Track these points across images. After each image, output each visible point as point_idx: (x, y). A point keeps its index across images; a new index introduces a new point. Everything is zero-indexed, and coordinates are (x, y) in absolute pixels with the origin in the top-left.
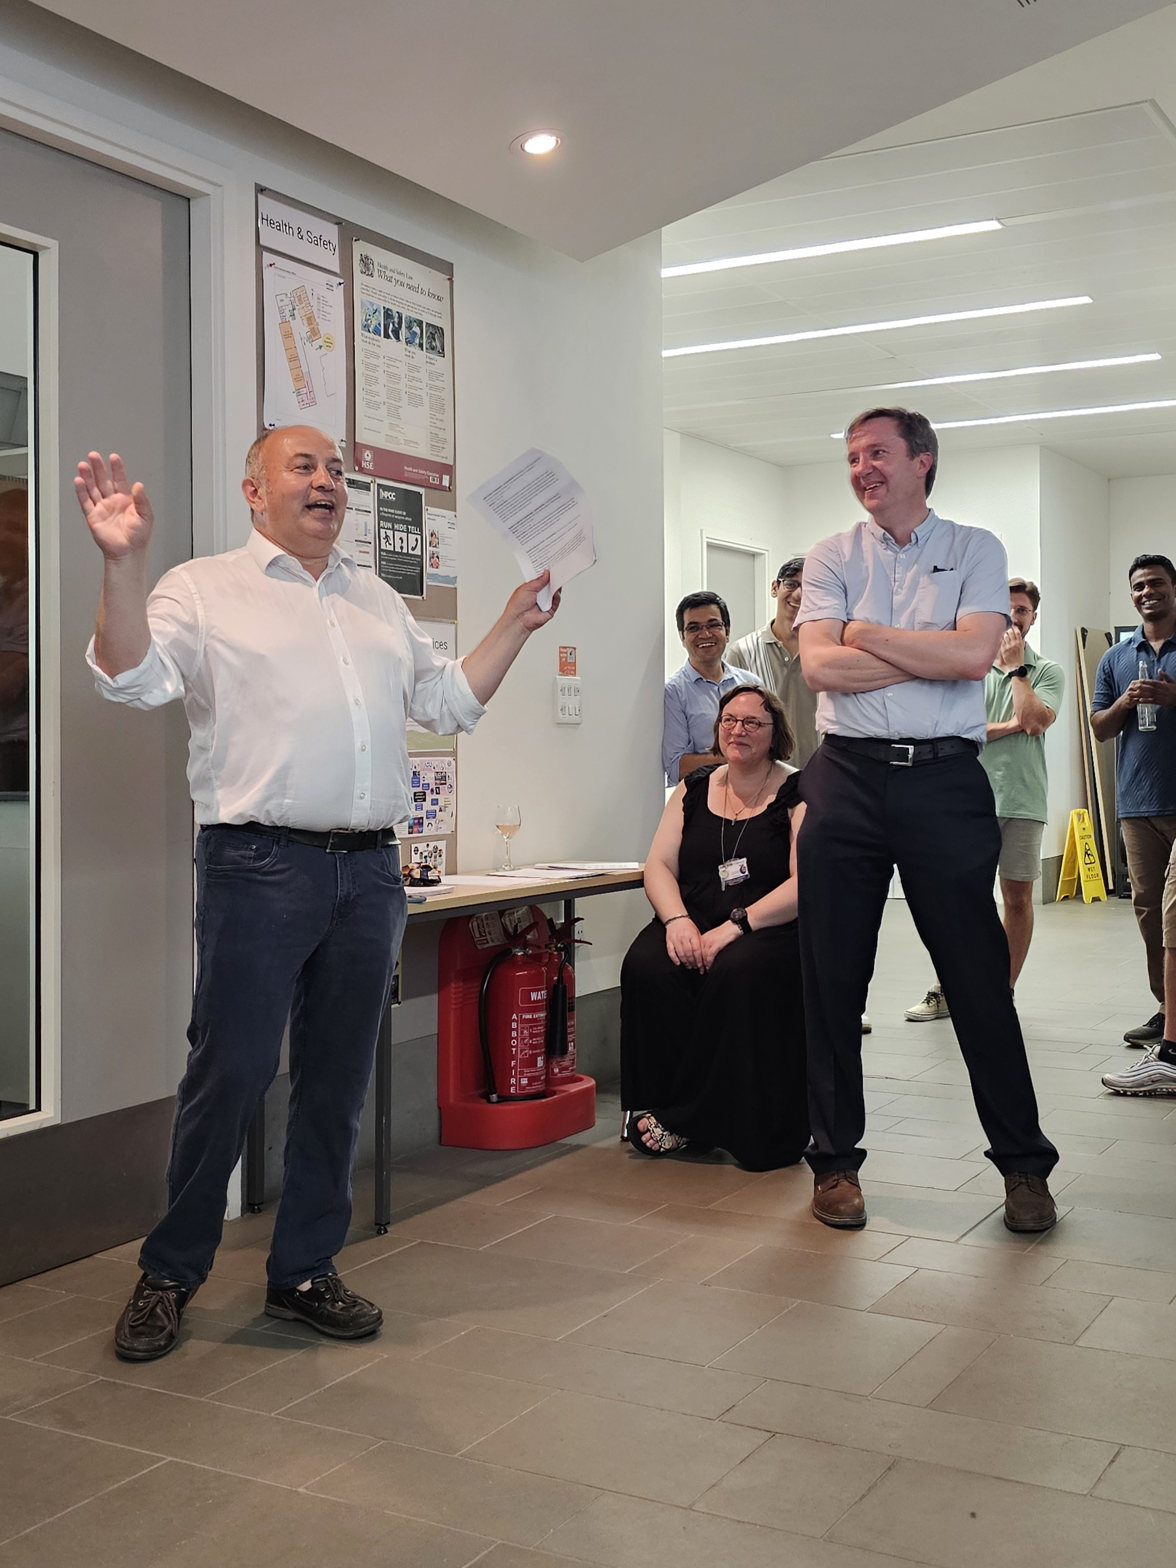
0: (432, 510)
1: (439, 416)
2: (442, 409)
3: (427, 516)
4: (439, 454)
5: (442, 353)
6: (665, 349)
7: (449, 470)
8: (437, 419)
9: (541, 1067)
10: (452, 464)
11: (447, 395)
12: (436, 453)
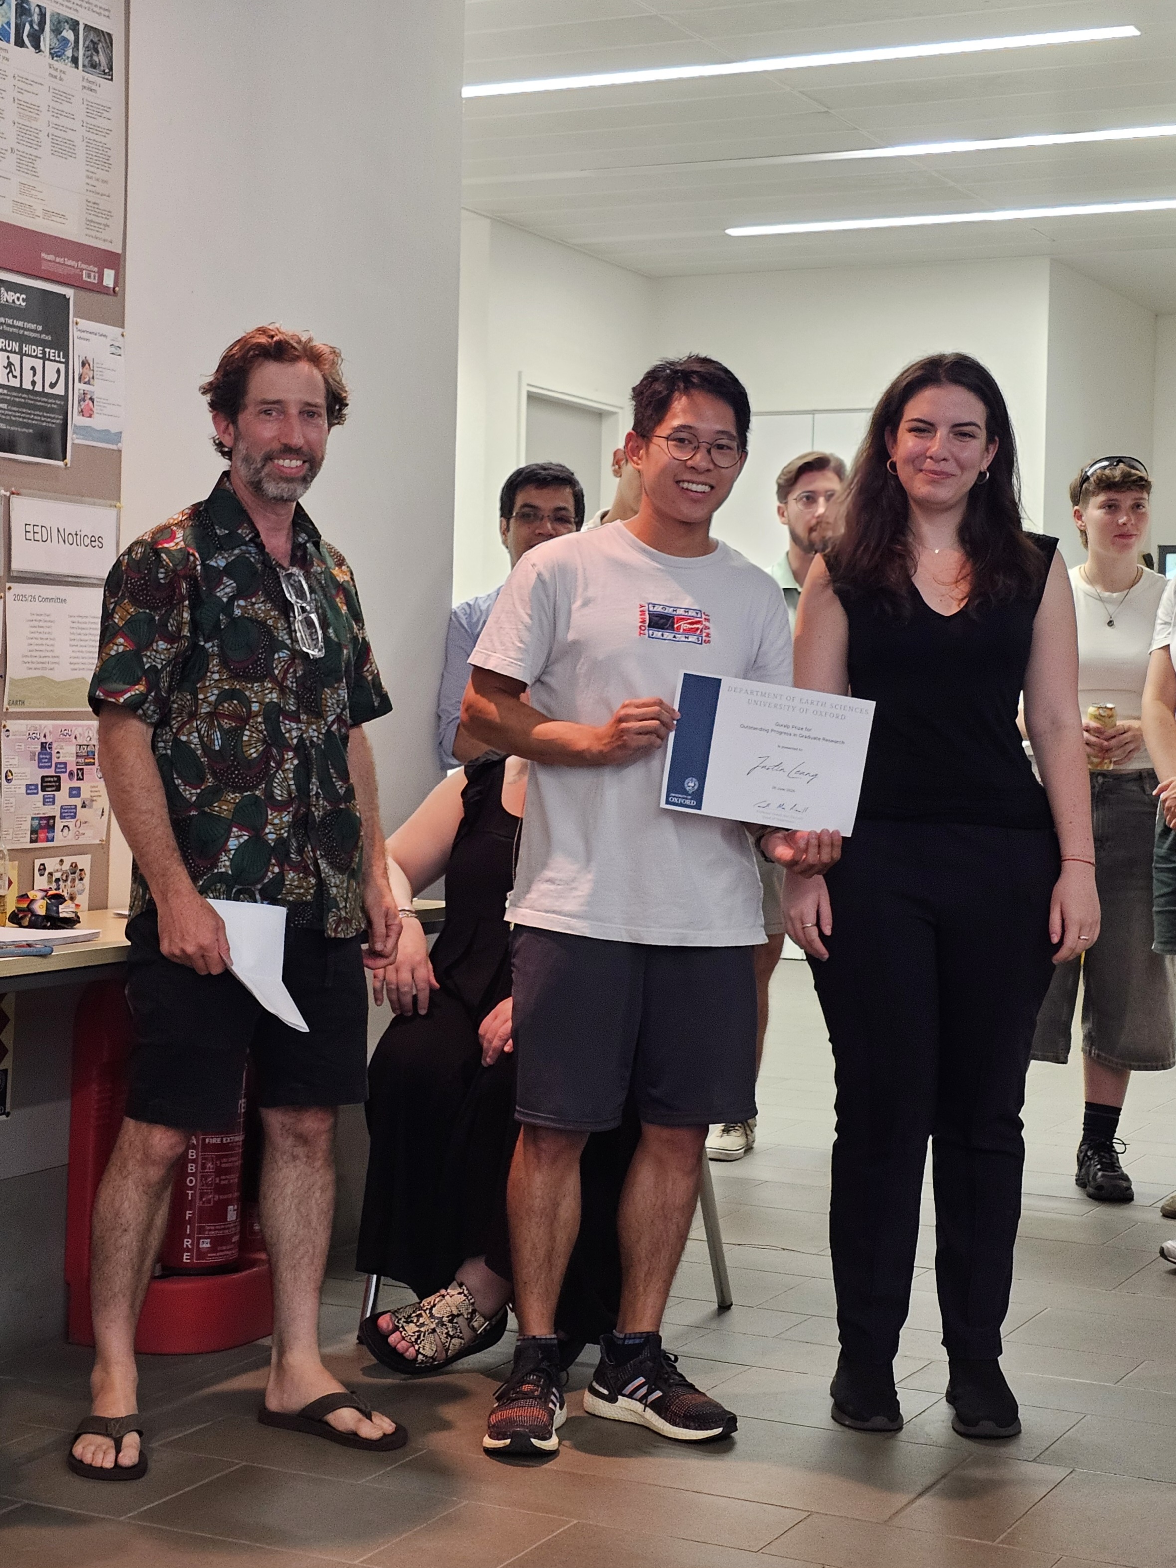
0: (84, 324)
1: (101, 174)
2: (107, 164)
3: (77, 334)
4: (98, 235)
5: (108, 74)
6: (468, 84)
7: (115, 261)
8: (98, 180)
9: (234, 1222)
10: (119, 251)
11: (114, 141)
12: (93, 233)
